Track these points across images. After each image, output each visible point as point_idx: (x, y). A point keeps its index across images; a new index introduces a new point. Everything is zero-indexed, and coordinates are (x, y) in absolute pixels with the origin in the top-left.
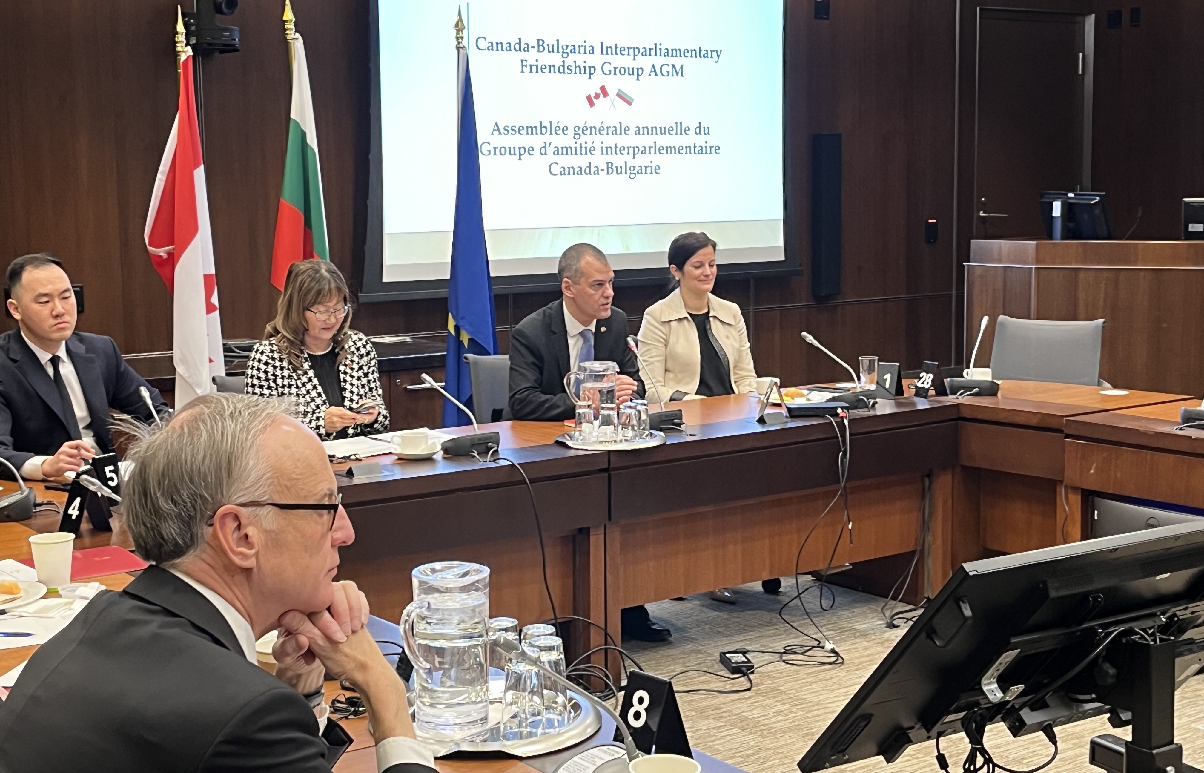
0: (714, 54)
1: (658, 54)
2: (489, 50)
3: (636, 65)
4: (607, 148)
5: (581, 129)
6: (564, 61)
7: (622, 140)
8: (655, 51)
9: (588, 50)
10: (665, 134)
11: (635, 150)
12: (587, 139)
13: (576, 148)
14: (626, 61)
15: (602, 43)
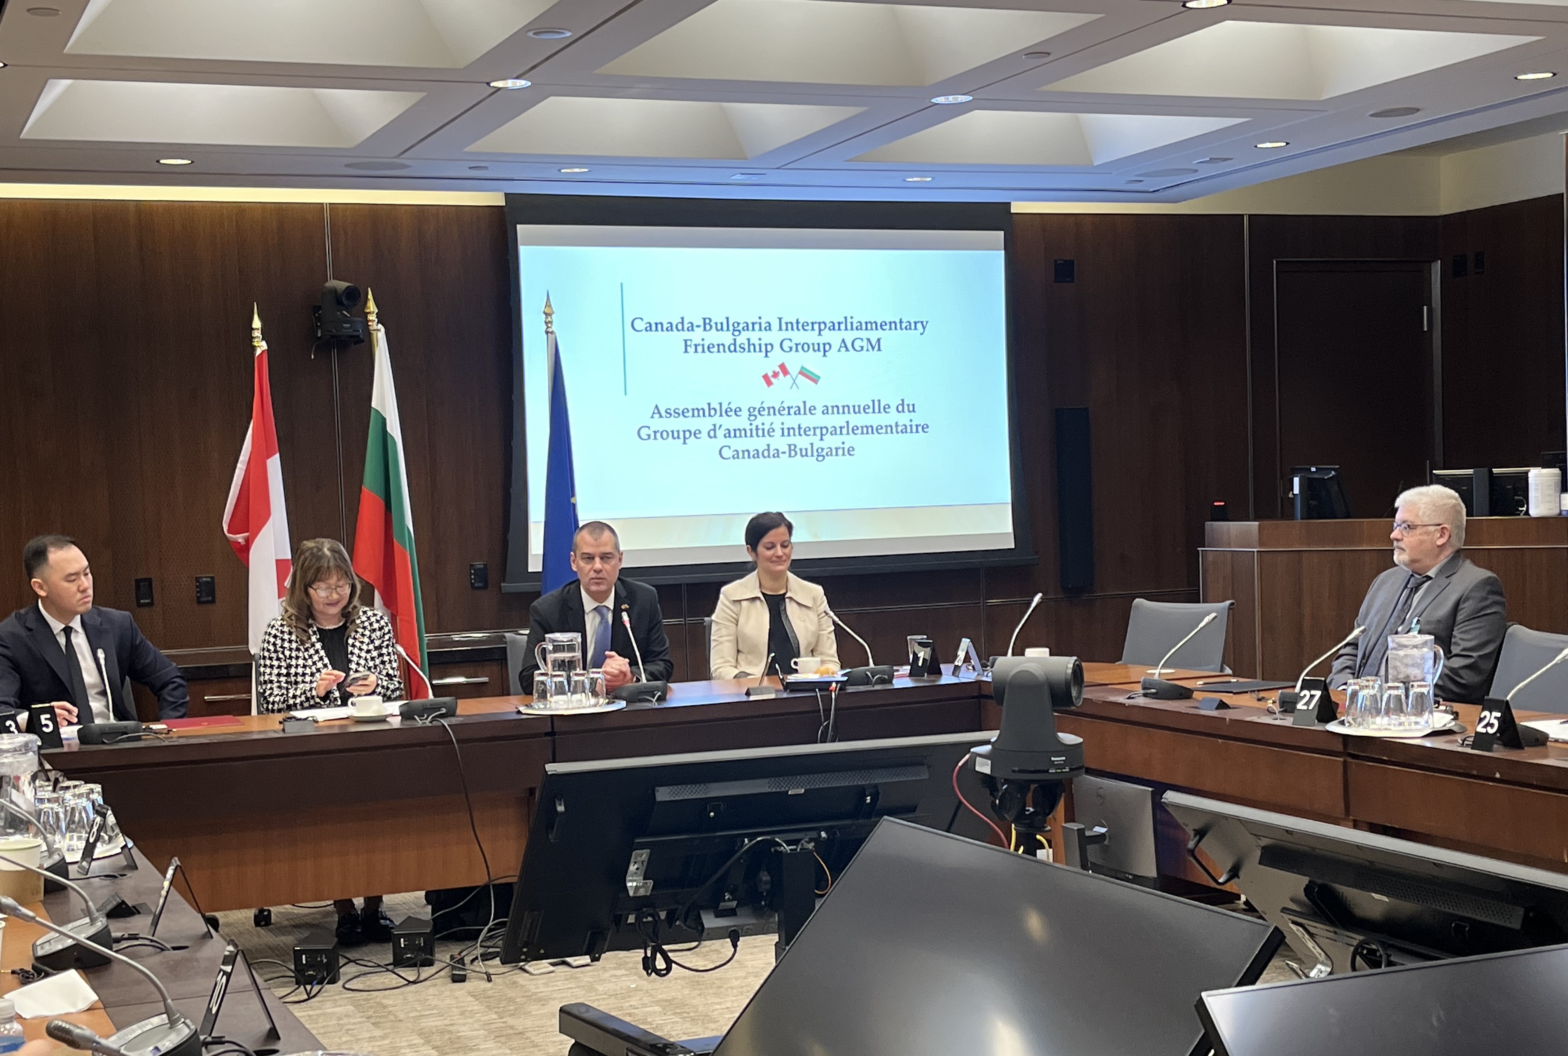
0: (919, 326)
1: (849, 327)
2: (646, 330)
3: (822, 340)
4: (789, 429)
5: (757, 410)
6: (735, 340)
7: (806, 421)
8: (844, 324)
9: (763, 326)
10: (859, 412)
11: (823, 432)
12: (765, 420)
13: (751, 430)
14: (811, 337)
15: (780, 319)
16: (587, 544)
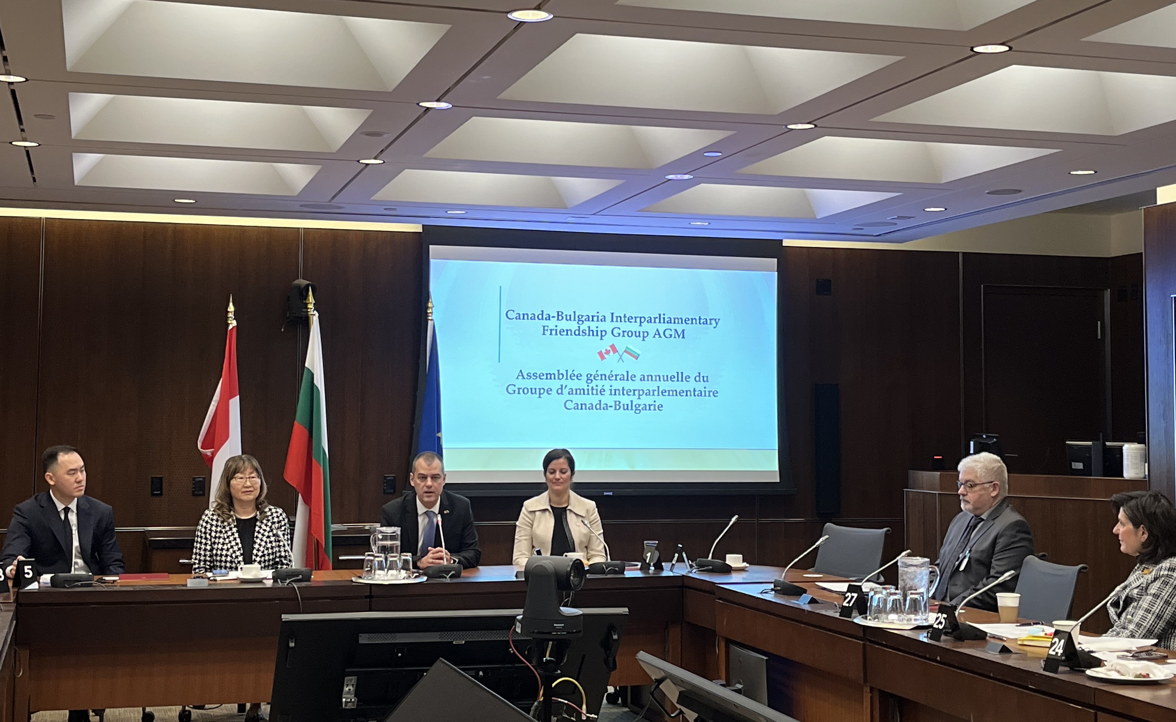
0: (713, 322)
1: (662, 321)
2: (516, 319)
3: (641, 329)
4: (615, 390)
5: (593, 376)
6: (579, 327)
7: (629, 385)
8: (660, 318)
9: (600, 318)
10: (667, 380)
11: (640, 393)
12: (600, 383)
13: (588, 390)
14: (634, 327)
15: (612, 314)
16: (422, 468)
